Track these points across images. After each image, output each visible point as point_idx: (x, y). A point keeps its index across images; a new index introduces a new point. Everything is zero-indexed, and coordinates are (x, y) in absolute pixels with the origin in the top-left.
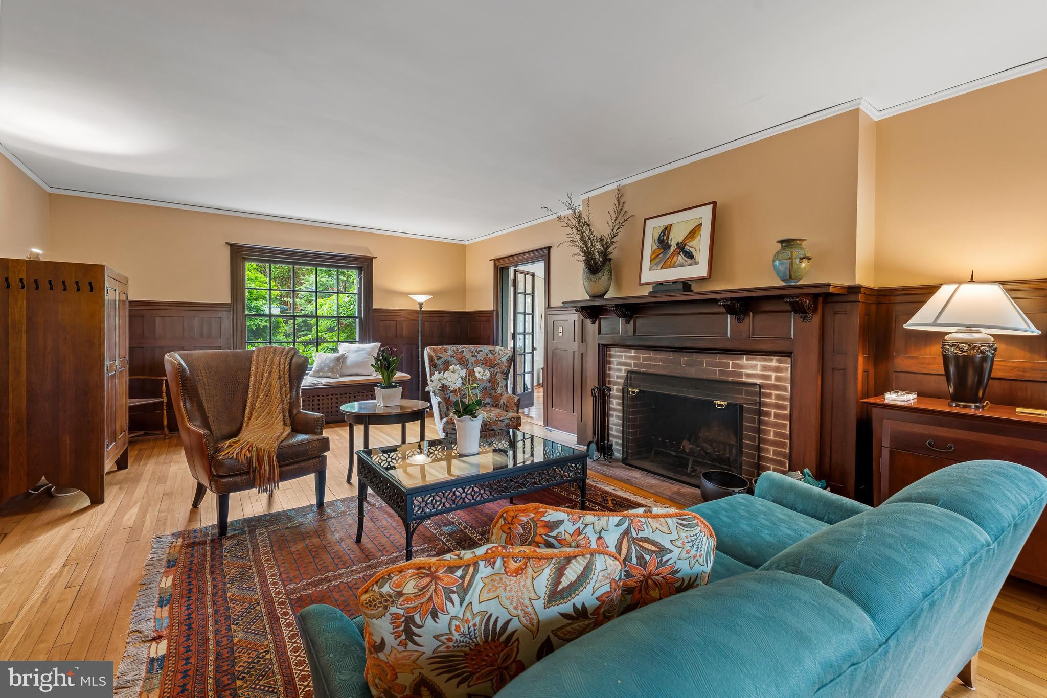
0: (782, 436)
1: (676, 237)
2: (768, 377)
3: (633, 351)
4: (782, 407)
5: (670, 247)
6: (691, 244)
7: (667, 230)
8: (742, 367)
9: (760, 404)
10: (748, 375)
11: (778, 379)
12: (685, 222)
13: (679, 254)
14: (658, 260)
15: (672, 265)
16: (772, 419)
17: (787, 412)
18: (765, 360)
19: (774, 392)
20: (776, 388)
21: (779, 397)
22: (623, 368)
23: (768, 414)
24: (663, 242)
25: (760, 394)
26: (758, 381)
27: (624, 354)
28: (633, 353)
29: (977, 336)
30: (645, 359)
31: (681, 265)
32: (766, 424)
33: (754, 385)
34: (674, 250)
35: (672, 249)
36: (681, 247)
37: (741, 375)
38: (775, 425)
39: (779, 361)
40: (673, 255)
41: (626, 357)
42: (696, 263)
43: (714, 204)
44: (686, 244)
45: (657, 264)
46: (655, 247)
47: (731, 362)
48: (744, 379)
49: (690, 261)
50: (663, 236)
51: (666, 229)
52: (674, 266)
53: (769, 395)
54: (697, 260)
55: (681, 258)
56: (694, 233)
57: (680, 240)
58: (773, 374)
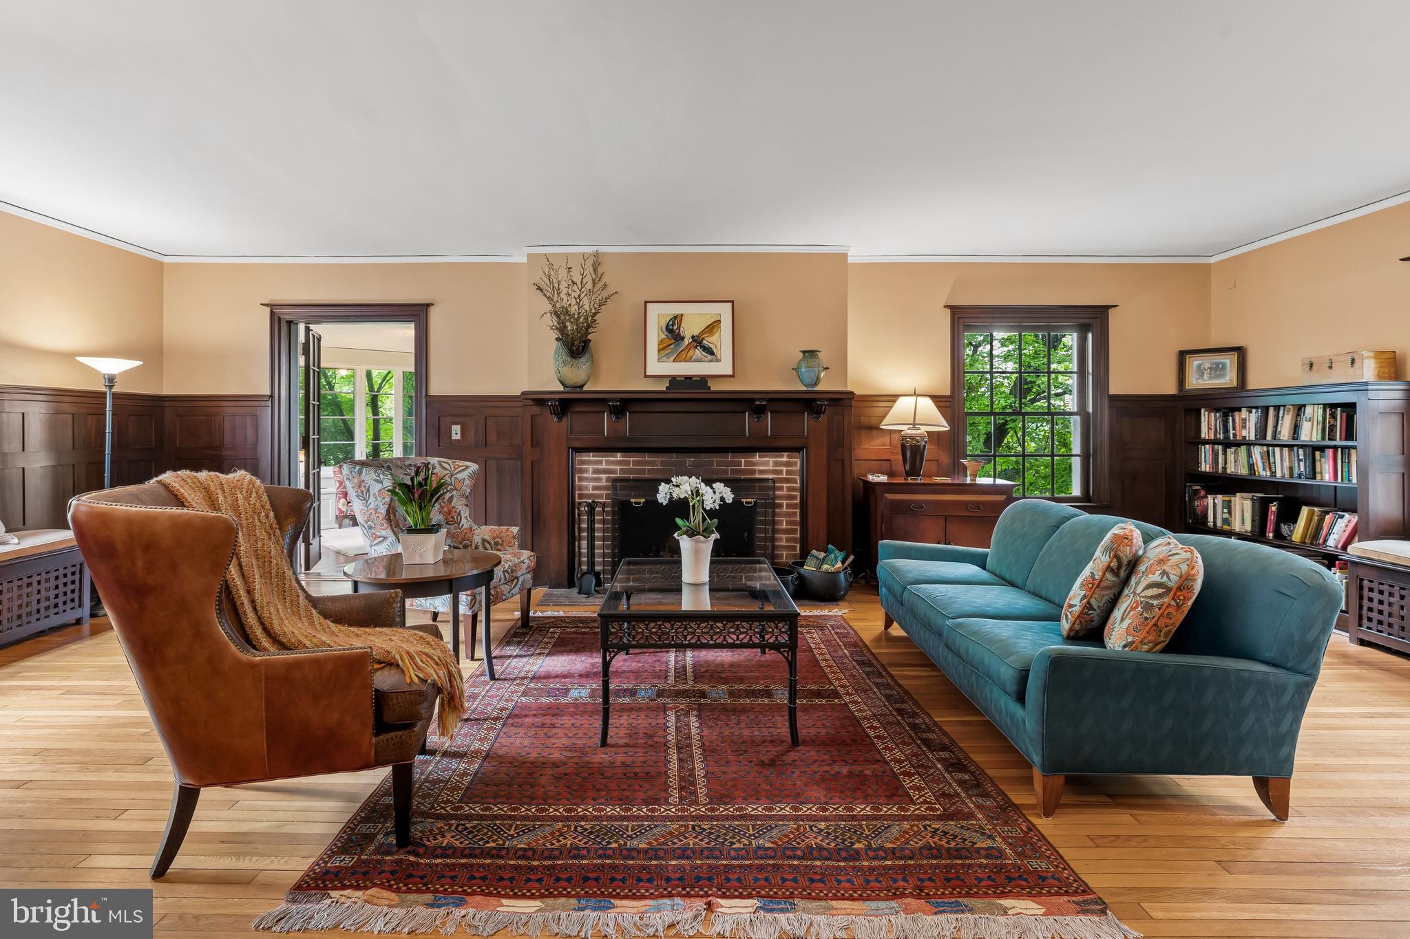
0: (793, 523)
1: (690, 329)
2: (780, 472)
3: (619, 454)
4: (794, 498)
5: (683, 338)
6: (710, 339)
7: (677, 319)
8: (754, 464)
9: (775, 498)
10: (761, 472)
11: (788, 472)
12: (700, 315)
13: (696, 347)
14: (668, 351)
15: (687, 358)
16: (784, 509)
17: (798, 501)
18: (777, 456)
19: (785, 485)
20: (787, 480)
21: (790, 489)
22: (604, 476)
23: (781, 506)
24: (673, 331)
25: (774, 488)
26: (770, 477)
27: (604, 459)
28: (619, 457)
29: (918, 432)
30: (635, 463)
31: (700, 361)
32: (780, 515)
33: (767, 480)
34: (689, 344)
35: (686, 342)
36: (698, 341)
37: (753, 472)
38: (787, 515)
39: (789, 457)
40: (688, 347)
41: (608, 463)
42: (718, 361)
43: (732, 302)
44: (703, 339)
45: (668, 355)
46: (663, 336)
47: (743, 460)
48: (757, 476)
49: (710, 357)
50: (673, 325)
51: (675, 318)
52: (689, 361)
53: (781, 489)
54: (719, 357)
55: (698, 353)
56: (713, 328)
57: (696, 333)
58: (784, 469)
